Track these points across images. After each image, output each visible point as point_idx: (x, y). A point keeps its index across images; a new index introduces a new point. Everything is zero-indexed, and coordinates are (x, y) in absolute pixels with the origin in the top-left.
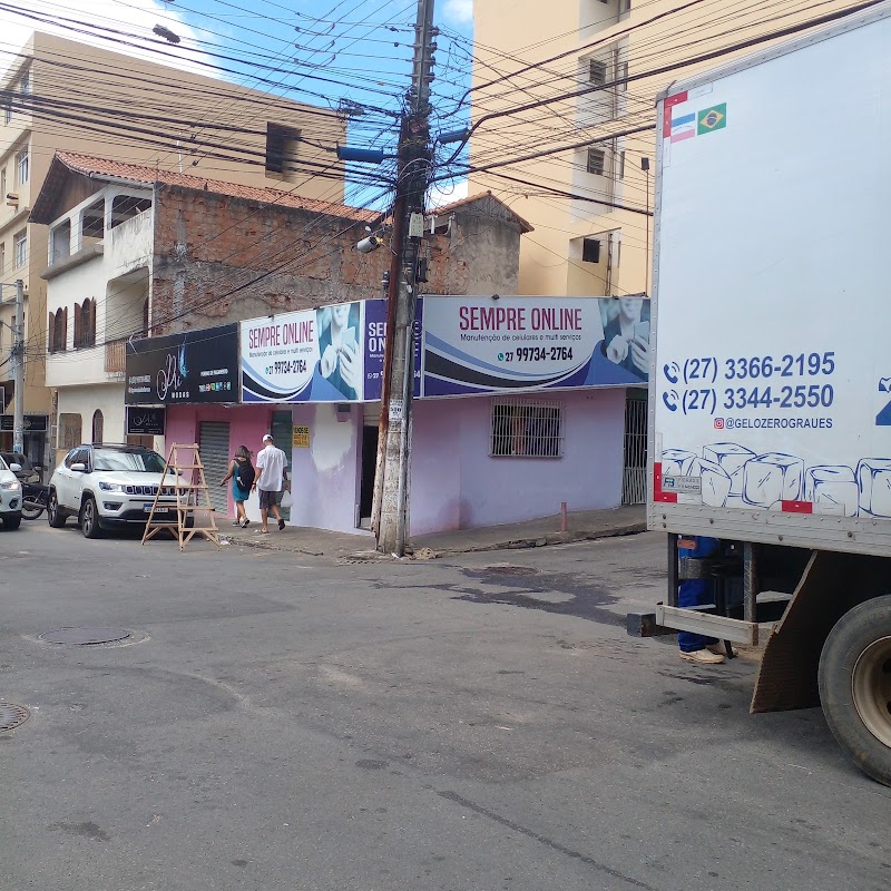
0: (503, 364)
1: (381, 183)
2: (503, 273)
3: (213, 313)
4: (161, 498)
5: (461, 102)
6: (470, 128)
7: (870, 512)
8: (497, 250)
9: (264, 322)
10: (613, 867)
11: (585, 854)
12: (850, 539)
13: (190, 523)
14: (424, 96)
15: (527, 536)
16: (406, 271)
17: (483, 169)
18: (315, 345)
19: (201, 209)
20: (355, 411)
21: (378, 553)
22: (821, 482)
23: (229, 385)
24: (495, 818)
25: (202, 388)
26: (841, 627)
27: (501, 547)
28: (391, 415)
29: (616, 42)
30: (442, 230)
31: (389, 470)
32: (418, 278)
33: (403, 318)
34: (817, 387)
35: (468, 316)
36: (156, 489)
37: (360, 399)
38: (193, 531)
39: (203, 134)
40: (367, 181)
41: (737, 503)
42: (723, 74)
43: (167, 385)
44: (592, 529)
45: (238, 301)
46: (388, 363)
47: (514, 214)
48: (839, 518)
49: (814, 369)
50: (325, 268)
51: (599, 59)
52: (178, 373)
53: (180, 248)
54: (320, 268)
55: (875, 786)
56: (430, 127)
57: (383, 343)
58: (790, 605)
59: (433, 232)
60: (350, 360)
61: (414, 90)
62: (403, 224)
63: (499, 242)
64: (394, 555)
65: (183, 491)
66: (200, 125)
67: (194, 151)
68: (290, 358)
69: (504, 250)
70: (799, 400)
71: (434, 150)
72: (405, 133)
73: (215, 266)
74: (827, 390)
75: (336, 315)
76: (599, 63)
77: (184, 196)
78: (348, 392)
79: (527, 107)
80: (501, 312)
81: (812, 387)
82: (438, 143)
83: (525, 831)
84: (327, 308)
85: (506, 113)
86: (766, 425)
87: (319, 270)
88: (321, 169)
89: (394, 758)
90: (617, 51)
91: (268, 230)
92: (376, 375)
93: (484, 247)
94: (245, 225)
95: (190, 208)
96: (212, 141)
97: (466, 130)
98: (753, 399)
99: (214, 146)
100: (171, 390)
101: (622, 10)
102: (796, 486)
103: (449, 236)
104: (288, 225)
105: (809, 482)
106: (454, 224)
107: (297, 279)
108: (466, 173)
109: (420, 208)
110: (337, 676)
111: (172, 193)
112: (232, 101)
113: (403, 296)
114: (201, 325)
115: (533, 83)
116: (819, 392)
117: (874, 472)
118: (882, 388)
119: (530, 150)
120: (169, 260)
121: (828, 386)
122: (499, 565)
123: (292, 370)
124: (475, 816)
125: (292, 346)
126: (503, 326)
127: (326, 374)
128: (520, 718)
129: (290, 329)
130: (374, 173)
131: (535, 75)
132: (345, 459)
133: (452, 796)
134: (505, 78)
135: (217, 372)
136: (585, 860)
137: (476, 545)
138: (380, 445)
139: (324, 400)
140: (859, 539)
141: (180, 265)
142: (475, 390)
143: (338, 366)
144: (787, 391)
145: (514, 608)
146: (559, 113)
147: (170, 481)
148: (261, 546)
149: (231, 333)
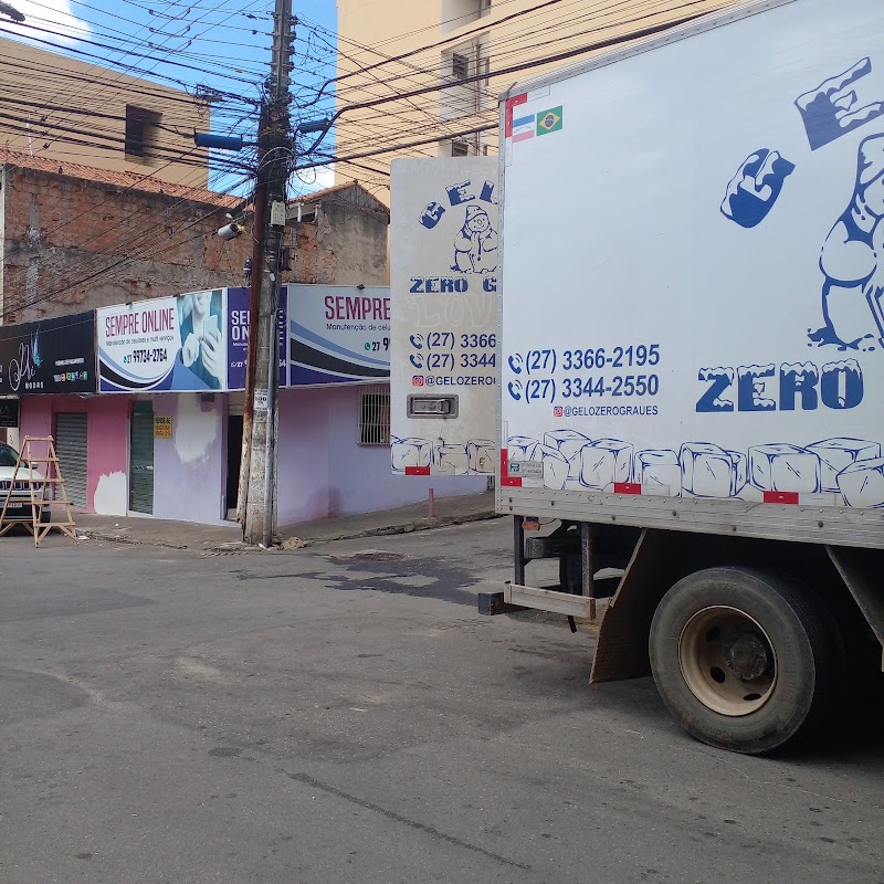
0: (370, 354)
1: (240, 170)
2: (371, 262)
3: (69, 300)
4: (15, 492)
5: (321, 92)
6: (330, 118)
7: (691, 492)
8: (365, 239)
9: (121, 310)
10: (453, 835)
11: (428, 825)
12: (676, 518)
13: (46, 518)
14: (283, 85)
15: (396, 523)
16: (269, 258)
17: (345, 160)
18: (176, 333)
19: (55, 193)
20: (219, 400)
21: (244, 544)
22: (647, 465)
23: (85, 374)
24: (344, 796)
25: (57, 378)
26: (668, 600)
27: (369, 534)
28: (256, 405)
29: (478, 37)
30: (308, 218)
31: (255, 461)
32: (282, 266)
33: (266, 306)
34: (644, 377)
35: (334, 306)
36: (9, 483)
37: (224, 388)
38: (48, 526)
39: (54, 117)
40: (228, 169)
41: (575, 485)
42: (559, 78)
43: (20, 376)
44: (457, 514)
45: (95, 287)
46: (252, 350)
47: (381, 204)
48: (664, 498)
49: (641, 360)
50: (186, 255)
51: (461, 54)
52: (32, 363)
53: (33, 232)
54: (182, 255)
55: (700, 746)
56: (290, 116)
57: (246, 332)
58: (623, 580)
59: (299, 220)
60: (212, 349)
61: (273, 78)
62: (264, 213)
63: (366, 231)
64: (261, 545)
65: (37, 485)
66: (50, 108)
67: (44, 134)
68: (150, 346)
69: (372, 240)
70: (629, 389)
71: (294, 139)
72: (265, 121)
73: (71, 252)
74: (653, 380)
75: (197, 303)
76: (462, 57)
77: (37, 180)
78: (211, 381)
79: (387, 100)
80: (366, 302)
81: (640, 377)
82: (299, 132)
83: (372, 807)
84: (188, 296)
85: (368, 105)
86: (599, 412)
87: (181, 256)
88: (178, 155)
89: (247, 745)
90: (479, 46)
91: (126, 215)
92: (240, 364)
93: (351, 236)
94: (101, 210)
95: (44, 191)
96: (62, 124)
97: (326, 120)
98: (588, 388)
99: (63, 129)
100: (24, 380)
101: (484, 6)
102: (626, 470)
103: (316, 225)
104: (148, 209)
105: (638, 465)
106: (321, 212)
107: (159, 266)
108: (329, 162)
109: (282, 197)
110: (195, 668)
111: (24, 175)
112: (83, 84)
113: (266, 284)
114: (57, 312)
115: (393, 76)
116: (646, 381)
117: (695, 455)
118: (701, 378)
119: (392, 142)
120: (22, 246)
121: (654, 376)
122: (367, 552)
123: (152, 358)
124: (324, 796)
125: (151, 334)
126: (369, 315)
127: (188, 363)
128: (376, 699)
129: (149, 317)
130: (234, 160)
131: (394, 68)
132: (210, 449)
133: (304, 778)
134: (365, 70)
135: (72, 362)
136: (427, 830)
137: (345, 533)
138: (245, 435)
139: (188, 389)
140: (682, 517)
141: (33, 250)
142: (342, 379)
143: (200, 354)
144: (618, 381)
145: (378, 593)
146: (419, 106)
147: (23, 475)
148: (122, 541)
149: (88, 321)
